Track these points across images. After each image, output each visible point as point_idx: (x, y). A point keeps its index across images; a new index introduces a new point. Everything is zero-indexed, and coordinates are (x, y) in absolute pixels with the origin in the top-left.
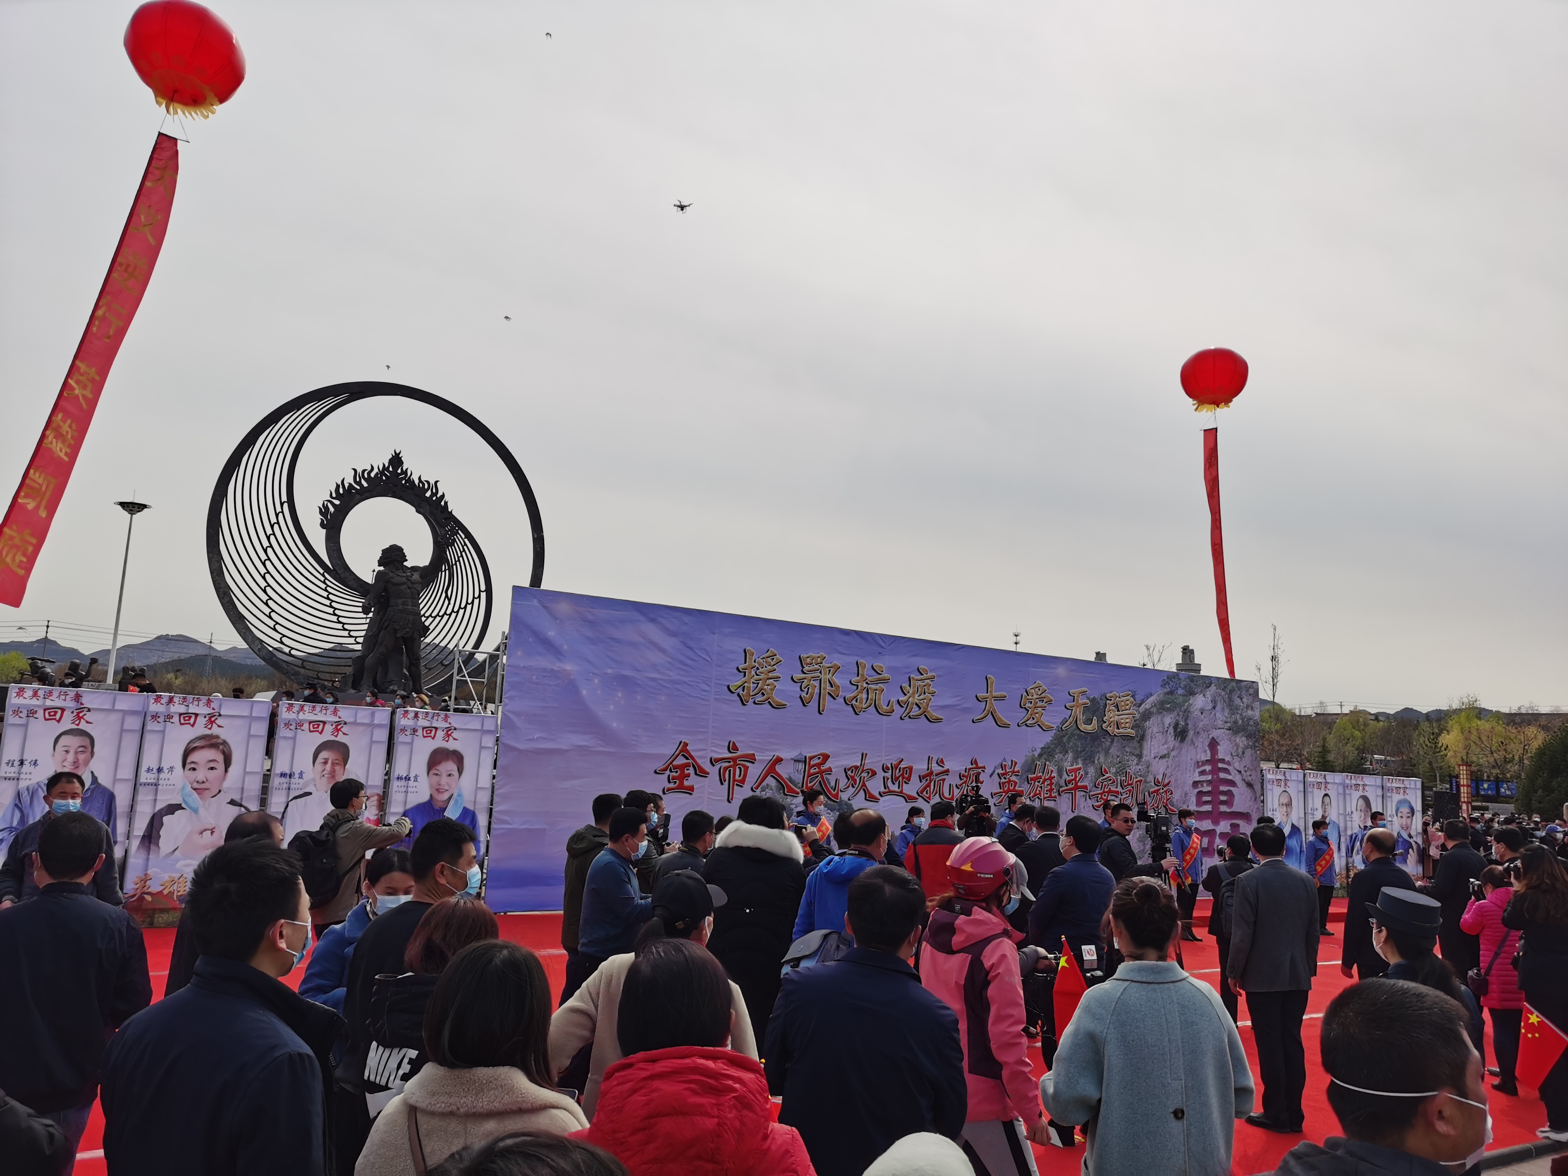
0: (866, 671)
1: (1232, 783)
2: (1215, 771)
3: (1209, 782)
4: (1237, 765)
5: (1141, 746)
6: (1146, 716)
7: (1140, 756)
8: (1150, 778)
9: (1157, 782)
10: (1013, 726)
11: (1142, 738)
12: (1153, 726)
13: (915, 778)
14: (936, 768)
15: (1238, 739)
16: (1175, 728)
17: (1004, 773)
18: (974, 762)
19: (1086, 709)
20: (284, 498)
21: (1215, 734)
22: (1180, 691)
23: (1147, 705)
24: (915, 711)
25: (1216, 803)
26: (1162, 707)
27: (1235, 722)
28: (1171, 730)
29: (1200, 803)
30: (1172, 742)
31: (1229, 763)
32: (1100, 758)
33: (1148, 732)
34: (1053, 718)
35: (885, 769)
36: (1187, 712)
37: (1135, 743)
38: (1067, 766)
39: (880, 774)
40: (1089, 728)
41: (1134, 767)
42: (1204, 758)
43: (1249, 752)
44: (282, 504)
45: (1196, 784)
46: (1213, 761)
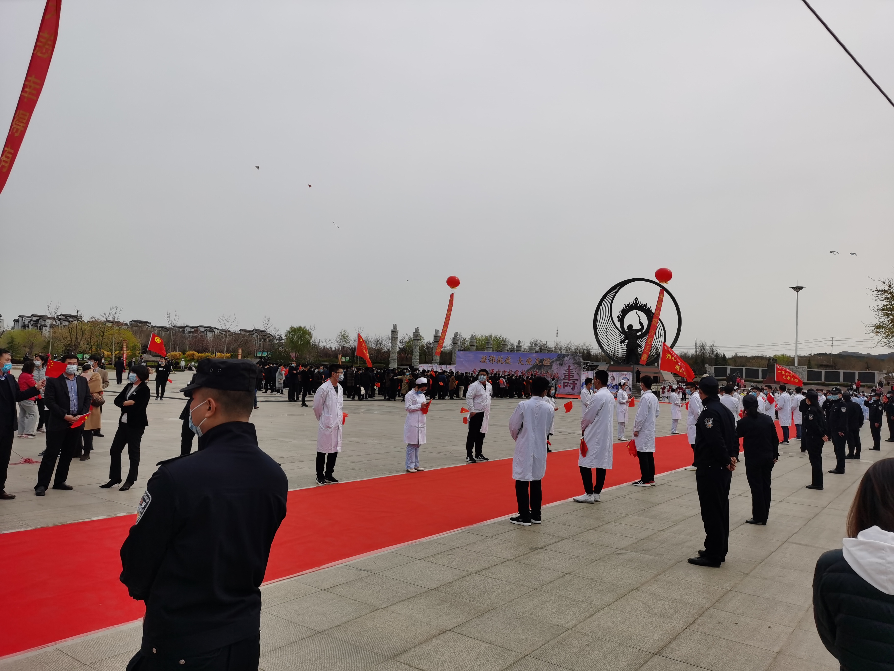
0: (499, 358)
1: (574, 374)
2: (569, 371)
3: (568, 373)
4: (575, 370)
5: (551, 367)
6: (553, 362)
7: (551, 369)
8: (553, 373)
9: (555, 373)
10: (524, 364)
11: (552, 366)
12: (554, 364)
13: (507, 372)
14: (510, 371)
15: (575, 365)
16: (560, 364)
17: (522, 372)
18: (517, 370)
19: (539, 361)
20: (610, 315)
21: (570, 364)
22: (561, 357)
23: (553, 360)
24: (507, 363)
25: (569, 377)
26: (557, 360)
27: (575, 362)
28: (559, 364)
29: (565, 377)
30: (559, 366)
31: (573, 370)
32: (542, 369)
33: (553, 365)
34: (532, 363)
35: (502, 371)
36: (563, 361)
37: (550, 367)
38: (535, 371)
39: (502, 372)
40: (540, 364)
41: (549, 371)
42: (567, 369)
43: (578, 368)
44: (609, 317)
45: (564, 374)
46: (569, 370)
